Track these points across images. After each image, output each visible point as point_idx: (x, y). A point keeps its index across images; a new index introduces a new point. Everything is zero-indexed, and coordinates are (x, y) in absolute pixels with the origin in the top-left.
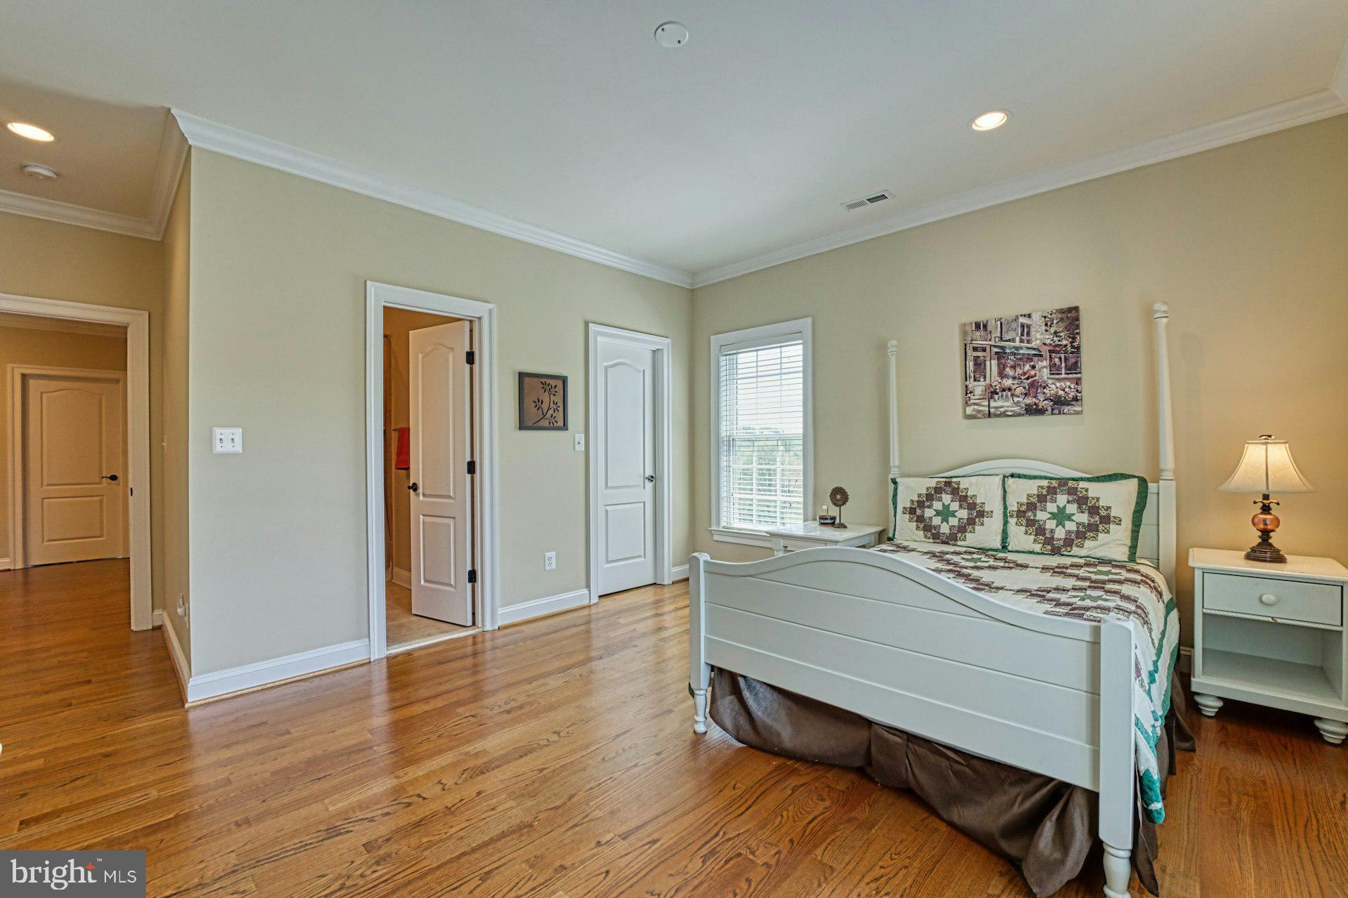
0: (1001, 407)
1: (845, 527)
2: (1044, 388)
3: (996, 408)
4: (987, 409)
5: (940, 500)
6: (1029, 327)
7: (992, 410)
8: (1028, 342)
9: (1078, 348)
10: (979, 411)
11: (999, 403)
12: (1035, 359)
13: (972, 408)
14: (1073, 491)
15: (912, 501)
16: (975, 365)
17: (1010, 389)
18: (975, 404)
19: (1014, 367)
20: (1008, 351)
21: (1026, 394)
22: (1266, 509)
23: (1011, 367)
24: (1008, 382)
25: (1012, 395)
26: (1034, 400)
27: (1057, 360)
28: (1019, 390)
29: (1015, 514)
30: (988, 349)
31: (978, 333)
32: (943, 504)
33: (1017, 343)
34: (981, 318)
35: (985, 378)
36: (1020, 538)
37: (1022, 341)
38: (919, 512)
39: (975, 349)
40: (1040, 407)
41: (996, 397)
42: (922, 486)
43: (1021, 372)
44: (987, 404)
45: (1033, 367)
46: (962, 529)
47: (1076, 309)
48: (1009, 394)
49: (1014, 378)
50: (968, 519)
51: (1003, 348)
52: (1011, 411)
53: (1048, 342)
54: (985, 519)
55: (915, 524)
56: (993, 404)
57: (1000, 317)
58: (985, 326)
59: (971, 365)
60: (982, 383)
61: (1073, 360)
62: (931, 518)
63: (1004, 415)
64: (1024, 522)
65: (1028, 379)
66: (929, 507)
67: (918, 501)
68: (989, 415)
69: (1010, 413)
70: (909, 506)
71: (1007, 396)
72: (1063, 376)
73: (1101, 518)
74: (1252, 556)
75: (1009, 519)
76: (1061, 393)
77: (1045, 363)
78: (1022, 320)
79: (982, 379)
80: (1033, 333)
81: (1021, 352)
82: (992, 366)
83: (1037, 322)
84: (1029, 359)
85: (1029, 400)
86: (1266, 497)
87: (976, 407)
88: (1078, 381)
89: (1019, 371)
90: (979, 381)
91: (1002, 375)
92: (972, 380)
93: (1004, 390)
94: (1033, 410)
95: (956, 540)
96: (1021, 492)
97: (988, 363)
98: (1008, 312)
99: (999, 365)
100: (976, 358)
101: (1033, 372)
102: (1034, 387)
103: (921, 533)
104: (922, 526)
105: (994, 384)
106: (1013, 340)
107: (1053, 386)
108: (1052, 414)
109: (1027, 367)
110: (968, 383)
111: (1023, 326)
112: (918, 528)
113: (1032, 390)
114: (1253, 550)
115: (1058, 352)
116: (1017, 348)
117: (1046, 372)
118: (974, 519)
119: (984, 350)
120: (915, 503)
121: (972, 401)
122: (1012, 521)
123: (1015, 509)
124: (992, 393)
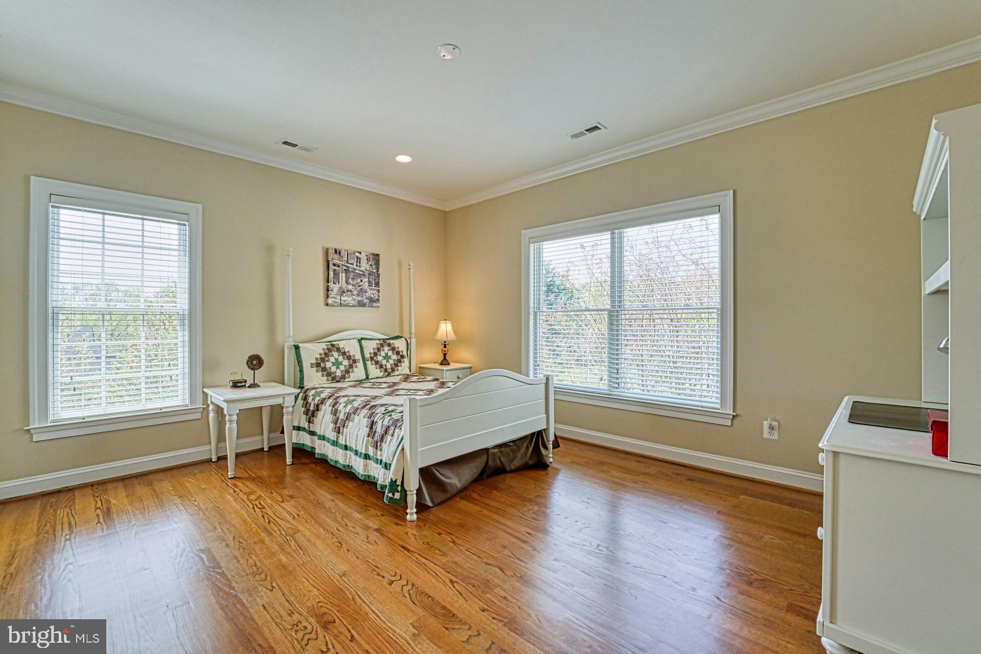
0: (346, 301)
1: (259, 386)
2: (366, 292)
3: (344, 301)
4: (339, 301)
5: (332, 356)
6: (360, 259)
7: (342, 302)
8: (360, 267)
9: (379, 275)
10: (335, 302)
11: (345, 298)
12: (363, 276)
13: (331, 299)
14: (389, 345)
15: (317, 359)
16: (334, 274)
17: (351, 291)
18: (333, 298)
19: (353, 279)
20: (350, 270)
21: (358, 295)
22: (445, 346)
23: (352, 279)
24: (350, 287)
25: (352, 295)
26: (361, 298)
27: (371, 279)
28: (355, 292)
29: (369, 359)
30: (341, 266)
31: (336, 256)
32: (335, 358)
33: (355, 267)
34: (338, 247)
35: (339, 283)
36: (374, 371)
37: (357, 266)
38: (322, 365)
39: (334, 265)
40: (364, 302)
41: (344, 294)
42: (318, 349)
43: (356, 282)
44: (339, 298)
45: (361, 281)
46: (347, 372)
47: (379, 255)
48: (351, 294)
49: (353, 285)
50: (349, 365)
51: (348, 267)
52: (352, 303)
53: (368, 269)
54: (357, 364)
55: (320, 373)
56: (343, 298)
57: (347, 249)
58: (340, 253)
59: (331, 274)
60: (337, 285)
61: (377, 281)
62: (330, 368)
63: (347, 305)
64: (374, 363)
65: (359, 287)
66: (328, 361)
67: (321, 358)
68: (341, 305)
69: (350, 304)
70: (315, 362)
71: (349, 295)
72: (373, 287)
73: (401, 356)
74: (441, 364)
75: (367, 362)
76: (372, 296)
77: (367, 280)
78: (357, 254)
79: (337, 283)
80: (362, 263)
81: (356, 271)
82: (343, 276)
83: (363, 257)
84: (360, 275)
85: (359, 298)
86: (445, 342)
87: (334, 299)
88: (379, 291)
89: (355, 282)
90: (336, 284)
91: (347, 283)
92: (332, 283)
93: (348, 291)
94: (361, 304)
95: (345, 379)
96: (369, 348)
97: (340, 274)
98: (352, 248)
99: (346, 276)
100: (334, 270)
101: (361, 284)
102: (362, 292)
103: (325, 378)
104: (325, 373)
105: (343, 287)
106: (352, 264)
107: (369, 292)
108: (369, 307)
109: (359, 281)
110: (329, 284)
111: (357, 257)
112: (323, 375)
113: (361, 293)
114: (442, 361)
115: (372, 275)
116: (355, 269)
117: (367, 284)
118: (352, 365)
119: (339, 266)
120: (319, 359)
121: (332, 296)
122: (369, 363)
123: (369, 356)
124: (342, 292)
